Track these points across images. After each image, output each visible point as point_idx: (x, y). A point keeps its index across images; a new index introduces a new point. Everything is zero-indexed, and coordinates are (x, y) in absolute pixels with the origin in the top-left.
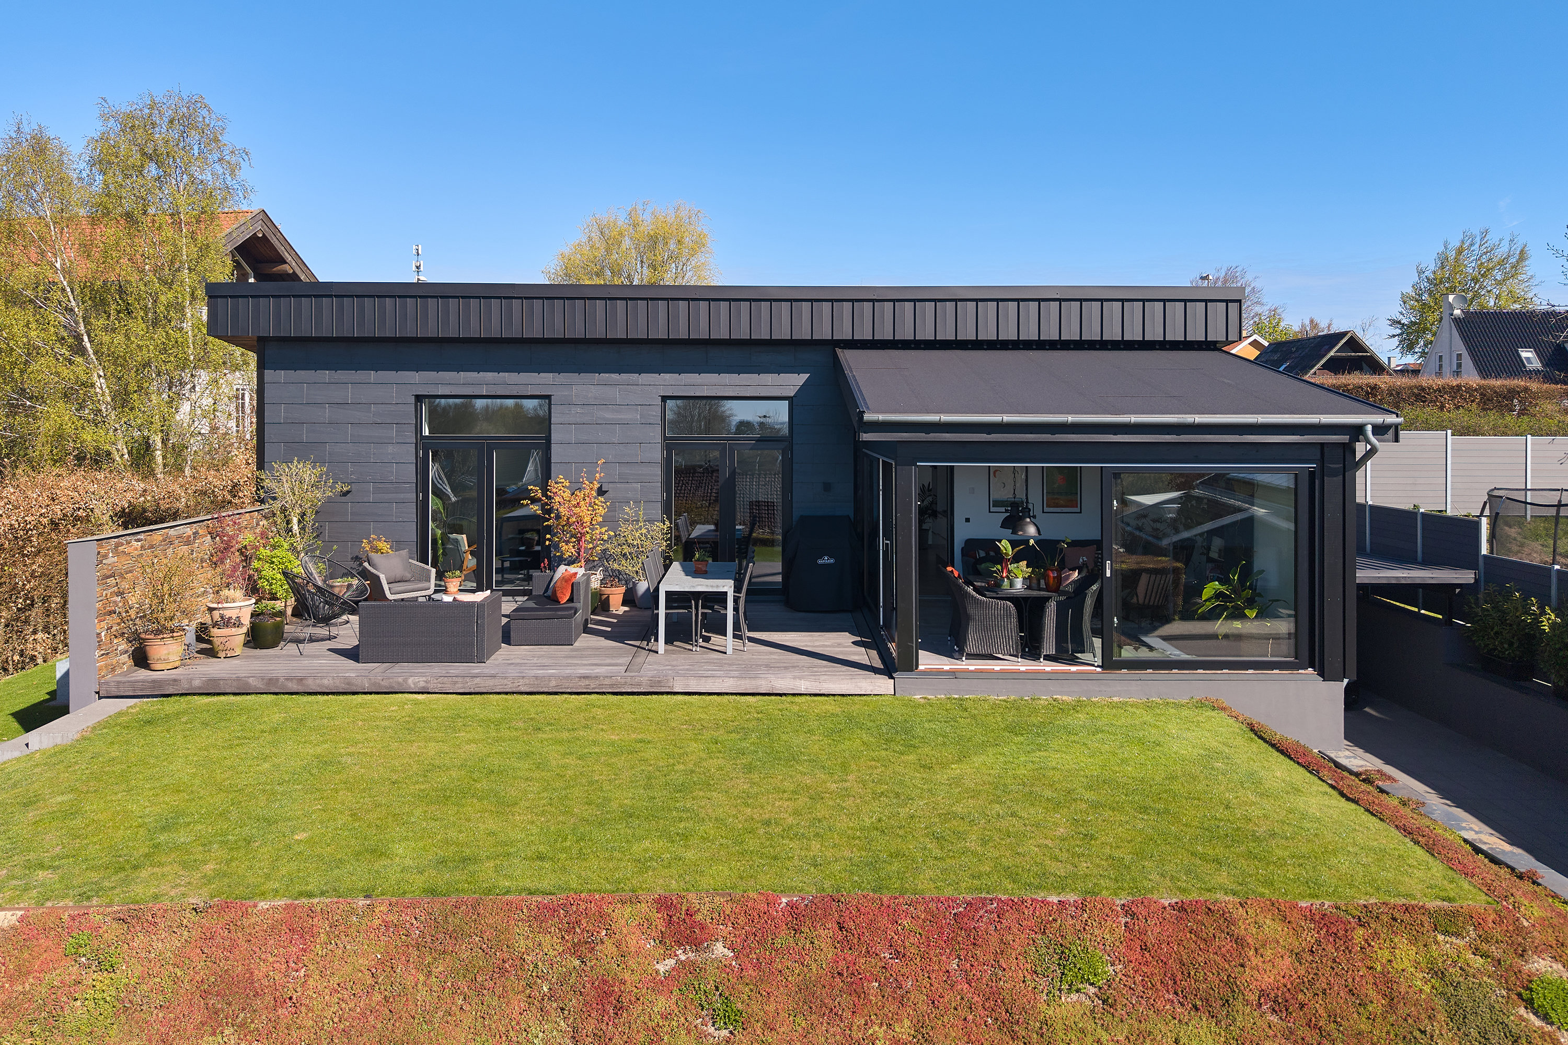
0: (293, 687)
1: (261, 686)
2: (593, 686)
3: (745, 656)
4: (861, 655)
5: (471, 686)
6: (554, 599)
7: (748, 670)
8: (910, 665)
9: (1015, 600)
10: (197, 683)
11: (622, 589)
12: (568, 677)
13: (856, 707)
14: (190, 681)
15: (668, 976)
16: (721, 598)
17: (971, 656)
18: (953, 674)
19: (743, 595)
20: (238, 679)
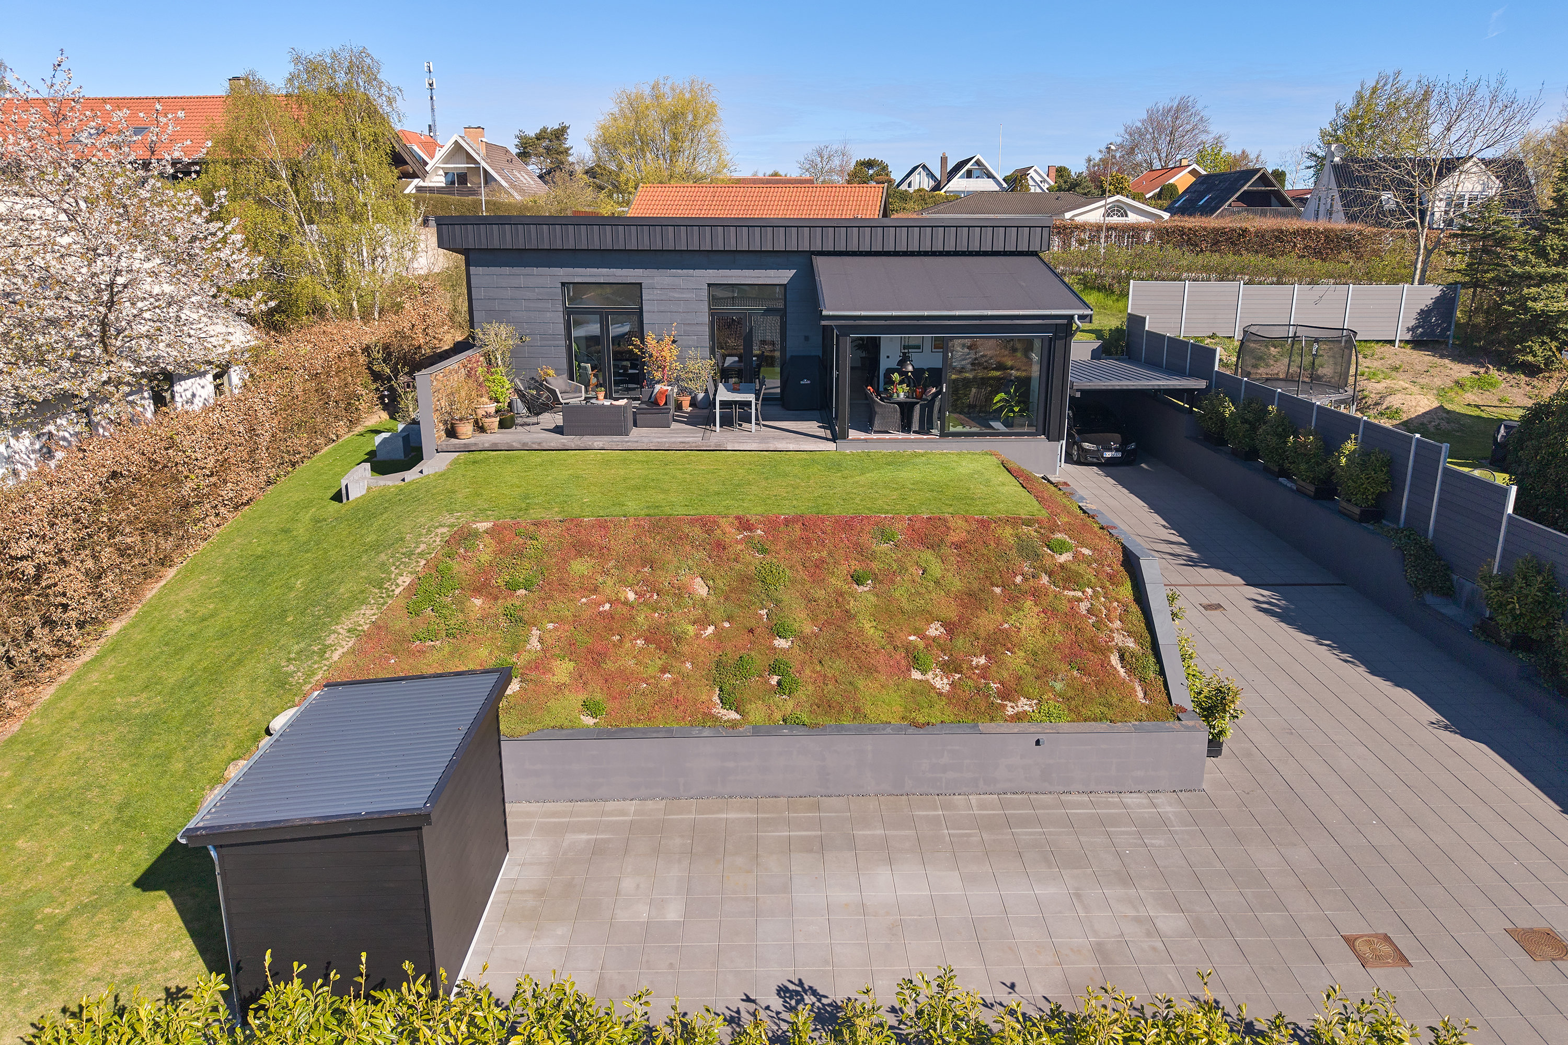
0: (537, 447)
1: (519, 447)
2: (687, 447)
3: (762, 433)
4: (821, 432)
5: (626, 446)
6: (656, 403)
7: (764, 440)
8: (844, 436)
9: (899, 404)
10: (487, 445)
11: (689, 398)
12: (674, 442)
13: (817, 456)
14: (483, 444)
15: (741, 539)
16: (748, 404)
17: (876, 432)
18: (866, 440)
19: (760, 402)
20: (507, 443)
